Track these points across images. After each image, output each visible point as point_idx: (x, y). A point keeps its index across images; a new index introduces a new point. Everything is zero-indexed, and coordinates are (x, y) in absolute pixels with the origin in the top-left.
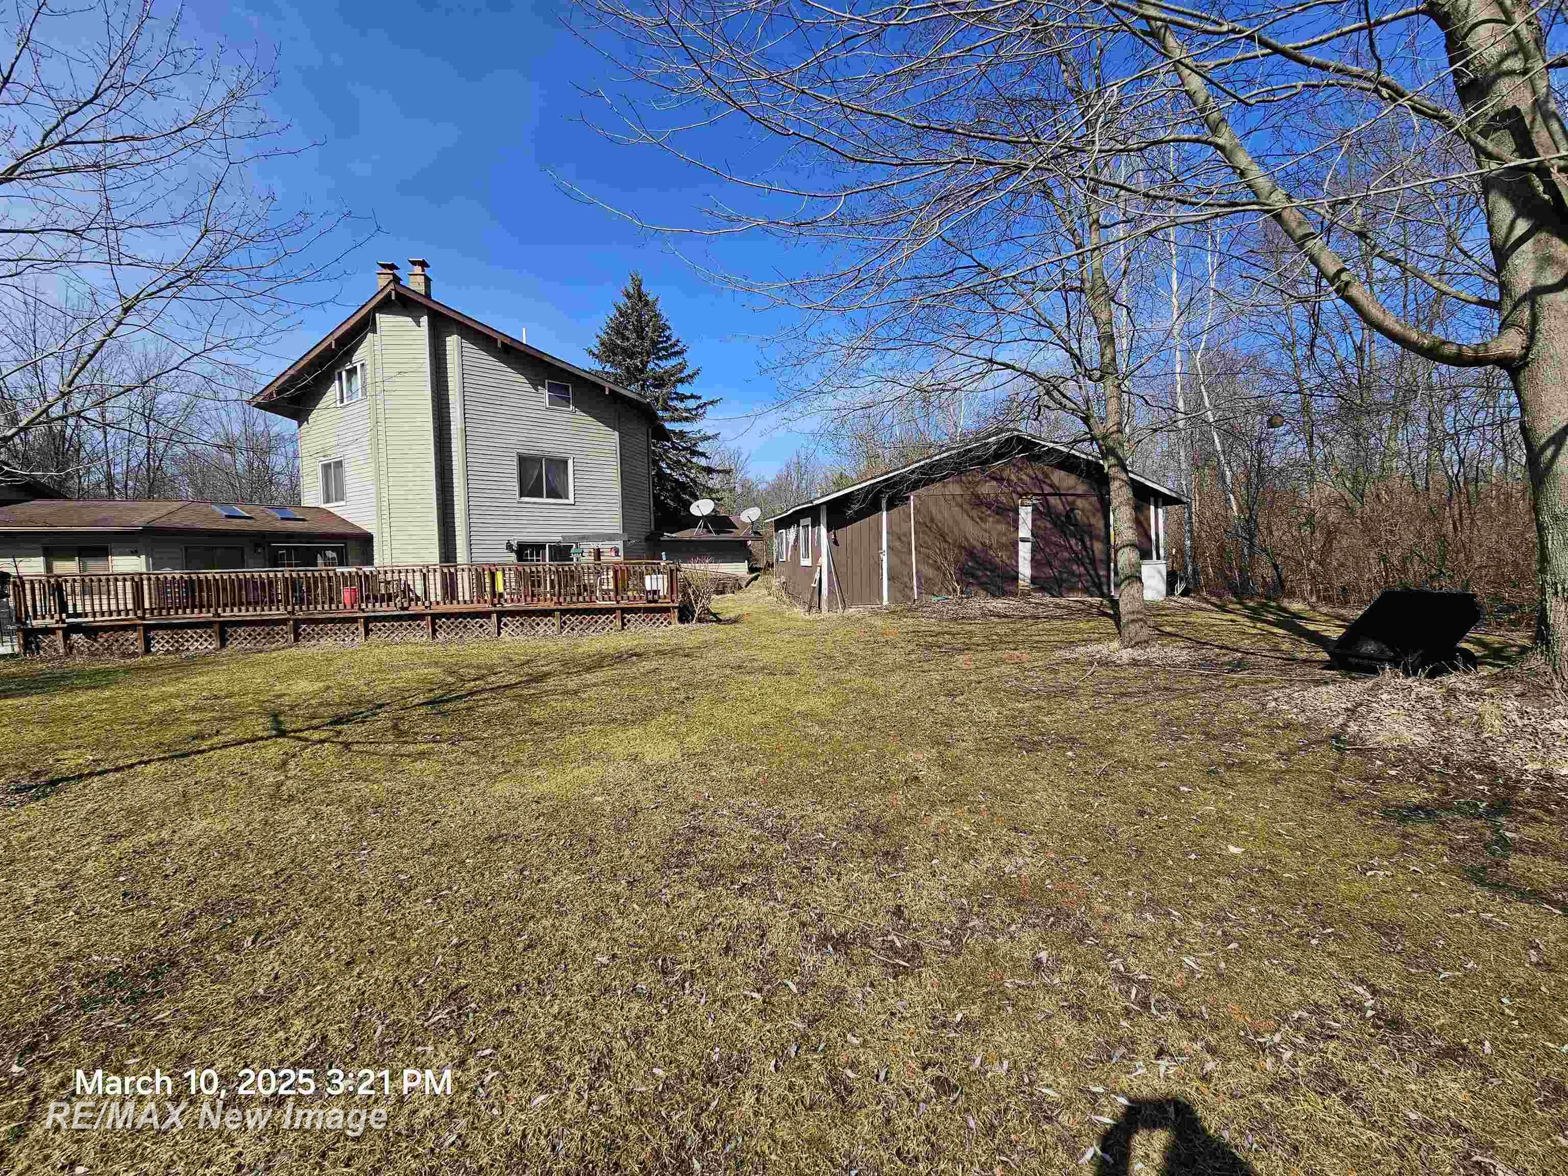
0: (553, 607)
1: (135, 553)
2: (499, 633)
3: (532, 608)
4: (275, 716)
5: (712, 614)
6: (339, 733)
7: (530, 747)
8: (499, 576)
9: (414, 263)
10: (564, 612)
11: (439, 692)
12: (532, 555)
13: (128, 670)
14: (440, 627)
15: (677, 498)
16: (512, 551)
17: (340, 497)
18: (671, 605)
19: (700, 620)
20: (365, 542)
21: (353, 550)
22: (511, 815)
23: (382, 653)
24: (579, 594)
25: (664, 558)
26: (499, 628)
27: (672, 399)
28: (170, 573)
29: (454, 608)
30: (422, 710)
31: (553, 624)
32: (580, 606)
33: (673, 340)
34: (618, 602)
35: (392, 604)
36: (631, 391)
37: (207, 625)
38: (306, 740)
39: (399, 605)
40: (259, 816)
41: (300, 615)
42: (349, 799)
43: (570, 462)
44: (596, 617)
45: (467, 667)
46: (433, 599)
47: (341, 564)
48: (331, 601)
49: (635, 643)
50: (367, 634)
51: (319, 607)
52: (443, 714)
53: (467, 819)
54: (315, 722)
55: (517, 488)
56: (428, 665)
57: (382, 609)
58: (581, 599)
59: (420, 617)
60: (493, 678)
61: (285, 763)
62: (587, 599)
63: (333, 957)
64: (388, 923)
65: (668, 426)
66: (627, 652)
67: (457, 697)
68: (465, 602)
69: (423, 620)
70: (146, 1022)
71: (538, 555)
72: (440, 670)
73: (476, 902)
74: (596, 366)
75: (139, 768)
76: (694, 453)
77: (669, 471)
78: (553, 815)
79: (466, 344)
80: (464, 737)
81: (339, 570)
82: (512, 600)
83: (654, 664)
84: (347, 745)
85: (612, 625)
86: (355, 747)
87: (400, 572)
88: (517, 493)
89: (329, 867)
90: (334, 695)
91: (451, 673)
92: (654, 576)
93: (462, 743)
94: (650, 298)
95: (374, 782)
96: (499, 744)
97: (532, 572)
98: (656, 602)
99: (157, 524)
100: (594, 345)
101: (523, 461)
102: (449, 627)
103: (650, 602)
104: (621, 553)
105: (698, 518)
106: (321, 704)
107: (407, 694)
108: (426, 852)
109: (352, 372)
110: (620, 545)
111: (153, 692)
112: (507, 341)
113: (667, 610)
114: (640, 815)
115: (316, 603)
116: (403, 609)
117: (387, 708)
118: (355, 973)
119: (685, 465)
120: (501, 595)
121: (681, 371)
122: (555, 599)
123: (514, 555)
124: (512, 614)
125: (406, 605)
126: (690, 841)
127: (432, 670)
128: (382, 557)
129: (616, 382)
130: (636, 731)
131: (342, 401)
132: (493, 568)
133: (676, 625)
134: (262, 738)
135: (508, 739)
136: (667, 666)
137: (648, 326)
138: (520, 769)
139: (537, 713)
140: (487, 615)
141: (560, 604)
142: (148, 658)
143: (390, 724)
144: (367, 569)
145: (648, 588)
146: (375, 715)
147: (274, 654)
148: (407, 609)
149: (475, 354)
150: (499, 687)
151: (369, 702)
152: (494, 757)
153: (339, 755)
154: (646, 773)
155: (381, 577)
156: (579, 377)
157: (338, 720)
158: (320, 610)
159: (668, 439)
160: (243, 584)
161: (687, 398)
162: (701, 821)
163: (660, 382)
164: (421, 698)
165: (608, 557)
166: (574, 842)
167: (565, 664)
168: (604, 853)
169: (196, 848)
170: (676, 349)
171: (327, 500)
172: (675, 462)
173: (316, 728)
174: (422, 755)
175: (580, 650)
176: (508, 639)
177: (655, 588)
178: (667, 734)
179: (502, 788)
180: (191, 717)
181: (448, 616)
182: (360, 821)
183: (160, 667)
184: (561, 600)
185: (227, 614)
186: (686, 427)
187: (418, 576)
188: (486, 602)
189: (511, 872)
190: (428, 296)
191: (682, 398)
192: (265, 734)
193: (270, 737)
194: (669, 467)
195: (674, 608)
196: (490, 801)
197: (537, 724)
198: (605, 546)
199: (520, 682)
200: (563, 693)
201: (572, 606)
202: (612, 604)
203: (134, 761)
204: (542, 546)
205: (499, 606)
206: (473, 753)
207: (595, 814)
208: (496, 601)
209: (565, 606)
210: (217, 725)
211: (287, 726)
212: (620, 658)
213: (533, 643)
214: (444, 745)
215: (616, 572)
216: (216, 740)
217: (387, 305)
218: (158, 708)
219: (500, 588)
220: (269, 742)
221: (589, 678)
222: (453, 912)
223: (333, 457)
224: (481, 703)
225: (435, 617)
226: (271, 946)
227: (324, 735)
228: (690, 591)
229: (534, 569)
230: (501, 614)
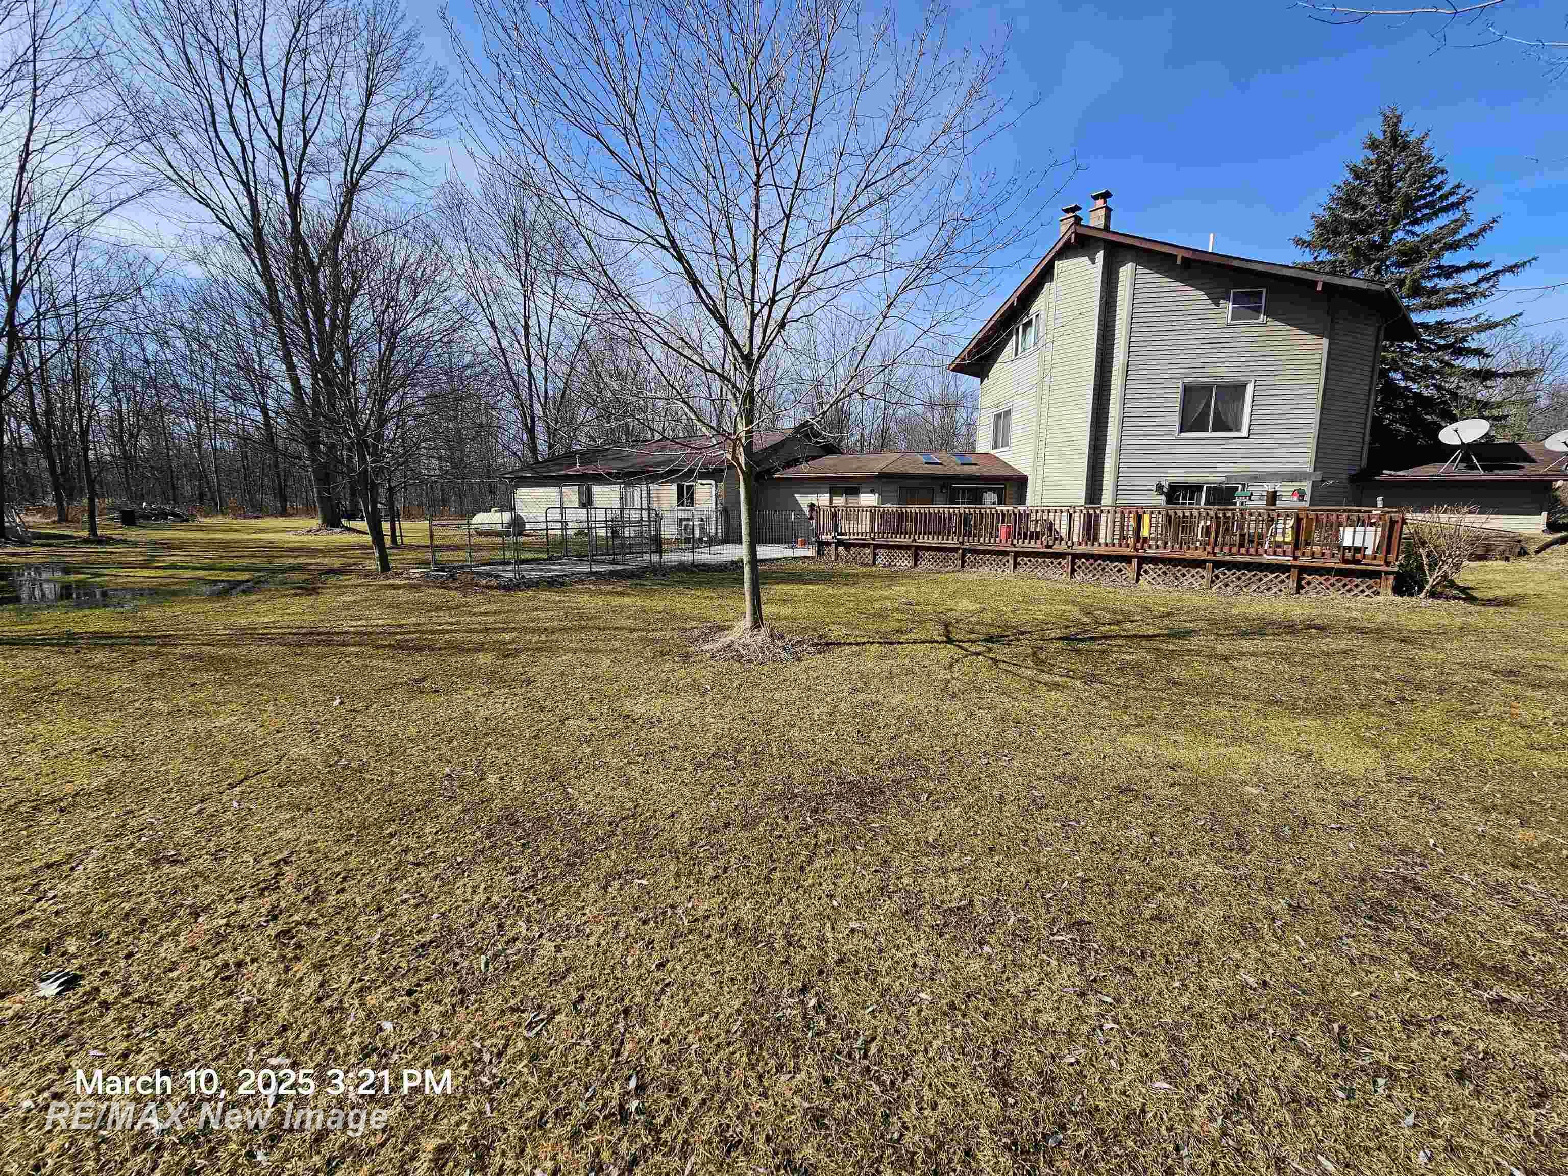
0: (1204, 556)
1: (872, 492)
2: (1138, 580)
3: (1179, 555)
4: (946, 626)
5: (1458, 588)
6: (990, 650)
7: (1166, 706)
8: (1146, 518)
9: (1096, 198)
10: (1217, 565)
11: (1074, 630)
12: (1184, 498)
13: (864, 576)
14: (1079, 567)
15: (1415, 422)
16: (1162, 493)
17: (1006, 443)
18: (1384, 568)
19: (1433, 594)
20: (1021, 482)
21: (1011, 491)
22: (1143, 772)
23: (1025, 586)
24: (1242, 545)
25: (1380, 504)
26: (1139, 574)
27: (1430, 278)
28: (891, 507)
29: (1095, 549)
30: (1059, 644)
31: (1202, 577)
32: (1239, 559)
33: (1447, 188)
34: (1296, 559)
35: (1039, 541)
36: (1361, 279)
37: (908, 547)
38: (966, 650)
39: (1045, 543)
40: (933, 703)
41: (967, 545)
42: (996, 708)
43: (1250, 388)
44: (1260, 575)
45: (1103, 610)
46: (1075, 540)
47: (1000, 503)
48: (991, 537)
49: (1315, 612)
50: (1015, 567)
51: (982, 540)
52: (1078, 652)
53: (1097, 761)
54: (973, 636)
55: (1177, 424)
56: (1066, 603)
57: (1031, 545)
58: (1243, 550)
59: (1061, 555)
60: (1129, 625)
61: (951, 665)
62: (1252, 551)
63: (980, 838)
64: (1022, 829)
65: (1416, 318)
66: (1302, 622)
67: (1091, 638)
68: (1106, 545)
69: (1064, 559)
70: (865, 823)
71: (1191, 498)
72: (1076, 609)
73: (1100, 846)
74: (1307, 257)
75: (867, 646)
76: (1460, 352)
77: (1402, 384)
78: (1190, 788)
79: (1141, 269)
80: (1095, 678)
81: (999, 508)
82: (1157, 547)
83: (1344, 644)
84: (995, 661)
85: (1282, 586)
86: (1001, 665)
87: (1049, 512)
88: (1177, 429)
89: (979, 761)
90: (988, 617)
91: (1087, 614)
92: (1360, 529)
93: (1095, 685)
94: (1412, 138)
95: (1016, 699)
96: (1132, 695)
97: (1184, 516)
98: (1358, 562)
99: (886, 470)
100: (1307, 229)
101: (1189, 391)
102: (1087, 568)
103: (1346, 561)
104: (1307, 497)
105: (1454, 448)
106: (977, 623)
107: (1046, 627)
108: (1057, 778)
109: (1028, 325)
110: (1307, 486)
111: (876, 594)
112: (1188, 255)
113: (1376, 575)
114: (1311, 830)
115: (980, 536)
116: (1048, 547)
117: (1028, 636)
118: (996, 860)
119: (1438, 372)
120: (1145, 540)
121: (1455, 232)
122: (1209, 549)
123: (1163, 497)
124: (1155, 561)
125: (1051, 543)
126: (1393, 892)
127: (1069, 608)
128: (1034, 498)
129: (1333, 273)
130: (1310, 722)
131: (1016, 354)
132: (1140, 511)
133: (1387, 596)
134: (937, 642)
135: (1143, 692)
136: (1367, 648)
137: (1401, 179)
138: (1154, 729)
139: (1177, 672)
140: (1127, 559)
141: (1215, 554)
142: (874, 569)
143: (1030, 651)
144: (1021, 508)
145: (1347, 542)
146: (1019, 640)
147: (947, 576)
148: (1051, 547)
149: (1152, 279)
150: (1136, 636)
151: (1016, 628)
152: (1126, 707)
153: (989, 669)
154: (1323, 781)
155: (1033, 515)
156: (1276, 277)
157: (990, 639)
158: (984, 542)
159: (1413, 336)
160: (929, 518)
161: (1459, 270)
162: (1420, 875)
163: (1410, 256)
164: (1058, 633)
165: (1288, 501)
166: (1216, 827)
167: (1213, 623)
168: (1253, 856)
169: (896, 713)
170: (1452, 199)
171: (995, 447)
172: (1421, 369)
173: (974, 642)
174: (1056, 686)
175: (1234, 611)
176: (1147, 587)
177: (1358, 543)
178: (1362, 739)
179: (1132, 741)
180: (897, 616)
181: (1088, 556)
182: (1003, 731)
183: (880, 576)
184: (1217, 550)
185: (923, 540)
186: (1448, 314)
187: (1065, 516)
188: (1128, 546)
189: (1140, 831)
190: (1107, 228)
191: (1449, 272)
192: (939, 639)
193: (942, 642)
194: (1406, 377)
195: (1387, 573)
196: (1120, 750)
197: (1175, 684)
198: (1286, 489)
199: (1158, 635)
200: (1210, 657)
201: (1230, 559)
202: (1288, 560)
203: (865, 640)
204: (1199, 488)
205: (1141, 553)
206: (1105, 697)
207: (1247, 807)
208: (1139, 545)
209: (1220, 557)
210: (910, 626)
211: (953, 636)
212: (1290, 628)
213: (1176, 595)
214: (1078, 683)
215: (1299, 520)
216: (909, 636)
217: (1066, 251)
218: (877, 605)
219: (1145, 533)
220: (942, 646)
221: (1246, 645)
222: (1080, 845)
223: (1003, 408)
224: (1115, 649)
225: (1076, 556)
226: (938, 808)
227: (980, 649)
228: (1423, 552)
229: (1187, 513)
230: (1142, 560)
